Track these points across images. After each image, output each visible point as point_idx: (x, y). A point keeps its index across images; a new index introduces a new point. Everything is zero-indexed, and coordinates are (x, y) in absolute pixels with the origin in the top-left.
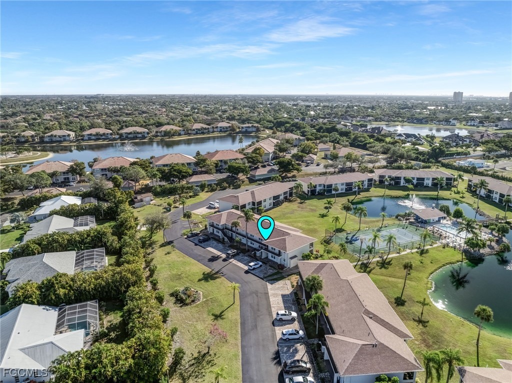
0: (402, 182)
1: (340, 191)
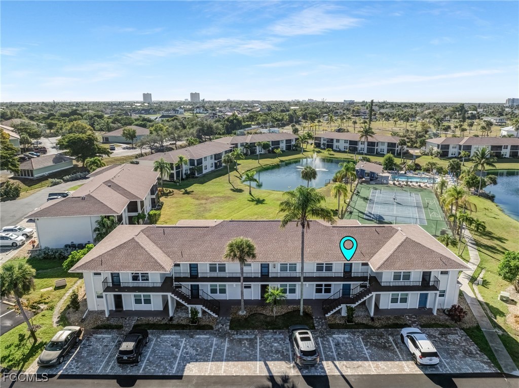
0: (258, 150)
1: (209, 169)
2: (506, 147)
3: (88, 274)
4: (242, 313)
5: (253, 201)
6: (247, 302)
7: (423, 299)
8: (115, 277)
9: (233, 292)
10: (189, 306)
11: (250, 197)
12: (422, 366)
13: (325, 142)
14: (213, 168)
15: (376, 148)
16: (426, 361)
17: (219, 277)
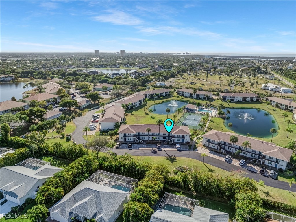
0: (155, 96)
1: (138, 105)
2: (248, 97)
3: (120, 134)
4: (148, 142)
5: (152, 118)
6: (149, 140)
7: (183, 140)
8: (125, 134)
9: (147, 138)
10: (139, 140)
11: (151, 117)
12: (177, 149)
13: (181, 93)
14: (139, 105)
15: (199, 96)
16: (178, 148)
17: (144, 135)
